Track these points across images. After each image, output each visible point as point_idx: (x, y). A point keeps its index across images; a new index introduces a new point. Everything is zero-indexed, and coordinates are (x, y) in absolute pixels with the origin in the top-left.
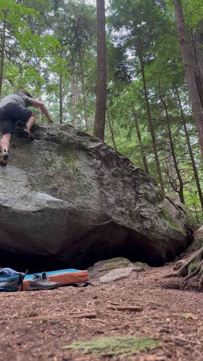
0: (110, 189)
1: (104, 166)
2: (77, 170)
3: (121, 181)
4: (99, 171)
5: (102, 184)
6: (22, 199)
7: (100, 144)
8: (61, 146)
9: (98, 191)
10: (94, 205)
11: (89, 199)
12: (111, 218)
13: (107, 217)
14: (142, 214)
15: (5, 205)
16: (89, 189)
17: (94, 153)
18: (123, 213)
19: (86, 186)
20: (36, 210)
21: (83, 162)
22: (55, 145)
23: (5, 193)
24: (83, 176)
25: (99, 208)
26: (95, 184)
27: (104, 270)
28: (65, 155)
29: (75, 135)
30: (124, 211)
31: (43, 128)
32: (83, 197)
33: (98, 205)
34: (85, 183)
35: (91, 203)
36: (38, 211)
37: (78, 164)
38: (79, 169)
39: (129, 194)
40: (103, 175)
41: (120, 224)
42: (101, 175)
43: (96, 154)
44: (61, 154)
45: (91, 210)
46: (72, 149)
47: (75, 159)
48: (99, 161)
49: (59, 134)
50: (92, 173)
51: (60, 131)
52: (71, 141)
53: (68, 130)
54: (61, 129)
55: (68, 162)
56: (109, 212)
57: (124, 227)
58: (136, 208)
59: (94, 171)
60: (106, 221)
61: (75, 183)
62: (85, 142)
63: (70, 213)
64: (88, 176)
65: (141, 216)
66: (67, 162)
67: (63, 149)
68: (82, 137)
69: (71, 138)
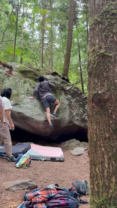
0: (74, 109)
1: (72, 98)
3: (78, 104)
4: (70, 101)
5: (71, 107)
6: (39, 115)
7: (71, 87)
9: (69, 111)
11: (65, 114)
12: (73, 122)
14: (85, 119)
15: (33, 117)
16: (66, 110)
17: (68, 92)
18: (78, 119)
19: (64, 108)
20: (45, 120)
21: (63, 97)
23: (32, 112)
24: (63, 104)
25: (69, 118)
26: (68, 108)
29: (60, 83)
30: (78, 118)
35: (66, 116)
37: (61, 97)
38: (61, 100)
39: (81, 110)
41: (76, 124)
42: (71, 103)
44: (54, 92)
45: (66, 120)
47: (60, 95)
48: (70, 96)
50: (67, 102)
53: (57, 80)
54: (55, 80)
55: (57, 96)
56: (73, 120)
57: (78, 126)
58: (83, 117)
60: (71, 123)
62: (64, 86)
64: (66, 104)
65: (85, 120)
68: (63, 84)
69: (59, 85)
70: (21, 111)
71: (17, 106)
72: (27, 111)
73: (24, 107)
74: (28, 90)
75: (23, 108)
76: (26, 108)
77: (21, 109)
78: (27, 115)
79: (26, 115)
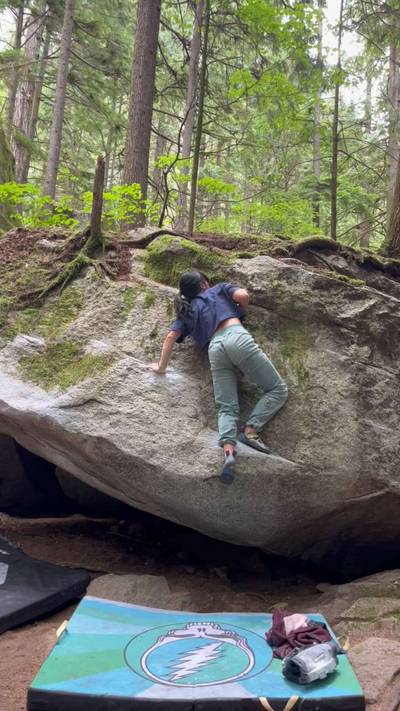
0: (389, 415)
1: (378, 356)
2: (307, 375)
4: (361, 375)
5: (368, 407)
6: (183, 449)
7: (372, 302)
8: (275, 316)
9: (354, 426)
10: (341, 459)
11: (330, 444)
12: (386, 485)
13: (377, 484)
15: (153, 461)
16: (333, 421)
17: (353, 329)
19: (324, 415)
20: (209, 475)
21: (323, 355)
22: (263, 315)
23: (153, 434)
24: (319, 391)
25: (357, 464)
26: (348, 409)
27: (350, 619)
28: (286, 339)
29: (309, 289)
31: (242, 274)
32: (317, 440)
33: (353, 457)
34: (323, 408)
35: (335, 456)
36: (213, 477)
37: (310, 359)
38: (312, 373)
40: (372, 382)
42: (367, 385)
43: (357, 332)
44: (275, 336)
45: (334, 473)
46: (301, 323)
47: (306, 347)
48: (366, 348)
49: (274, 289)
50: (343, 381)
51: (276, 283)
52: (299, 304)
53: (294, 277)
54: (280, 277)
55: (289, 355)
56: (382, 472)
59: (348, 376)
60: (372, 492)
61: (300, 407)
62: (331, 303)
63: (283, 483)
64: (332, 391)
66: (287, 355)
67: (280, 323)
68: (325, 293)
69: (299, 298)
70: (104, 434)
71: (91, 411)
72: (132, 432)
73: (118, 413)
74: (153, 335)
75: (114, 418)
76: (130, 416)
77: (106, 424)
78: (127, 450)
79: (123, 449)
